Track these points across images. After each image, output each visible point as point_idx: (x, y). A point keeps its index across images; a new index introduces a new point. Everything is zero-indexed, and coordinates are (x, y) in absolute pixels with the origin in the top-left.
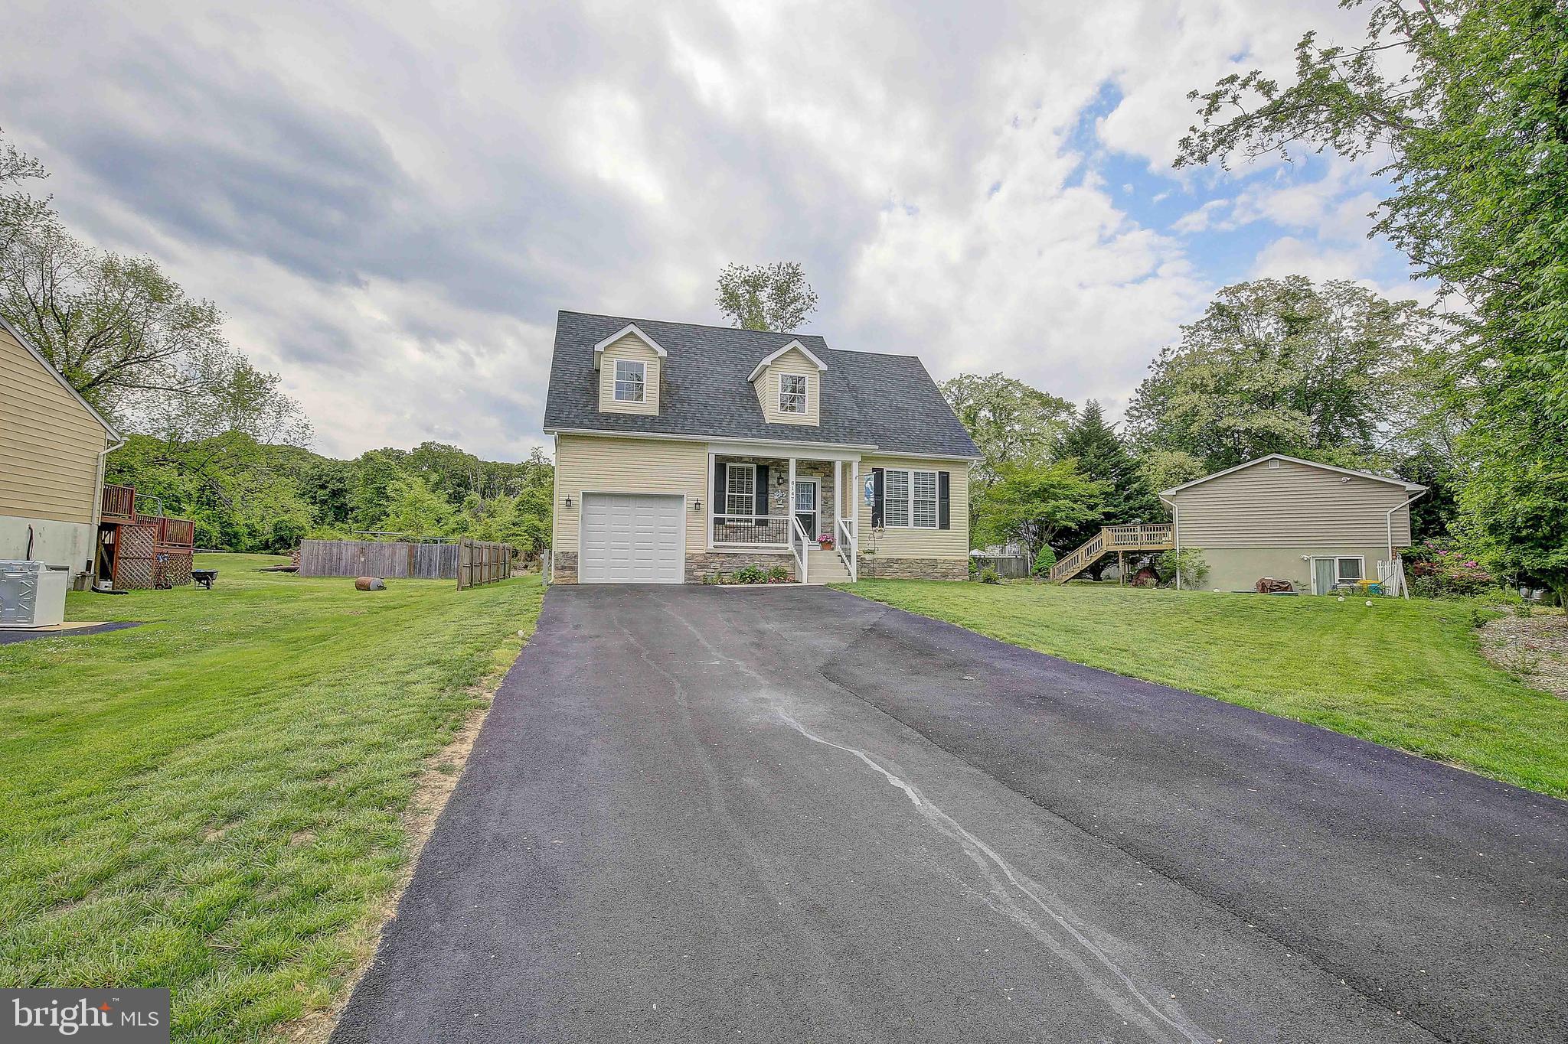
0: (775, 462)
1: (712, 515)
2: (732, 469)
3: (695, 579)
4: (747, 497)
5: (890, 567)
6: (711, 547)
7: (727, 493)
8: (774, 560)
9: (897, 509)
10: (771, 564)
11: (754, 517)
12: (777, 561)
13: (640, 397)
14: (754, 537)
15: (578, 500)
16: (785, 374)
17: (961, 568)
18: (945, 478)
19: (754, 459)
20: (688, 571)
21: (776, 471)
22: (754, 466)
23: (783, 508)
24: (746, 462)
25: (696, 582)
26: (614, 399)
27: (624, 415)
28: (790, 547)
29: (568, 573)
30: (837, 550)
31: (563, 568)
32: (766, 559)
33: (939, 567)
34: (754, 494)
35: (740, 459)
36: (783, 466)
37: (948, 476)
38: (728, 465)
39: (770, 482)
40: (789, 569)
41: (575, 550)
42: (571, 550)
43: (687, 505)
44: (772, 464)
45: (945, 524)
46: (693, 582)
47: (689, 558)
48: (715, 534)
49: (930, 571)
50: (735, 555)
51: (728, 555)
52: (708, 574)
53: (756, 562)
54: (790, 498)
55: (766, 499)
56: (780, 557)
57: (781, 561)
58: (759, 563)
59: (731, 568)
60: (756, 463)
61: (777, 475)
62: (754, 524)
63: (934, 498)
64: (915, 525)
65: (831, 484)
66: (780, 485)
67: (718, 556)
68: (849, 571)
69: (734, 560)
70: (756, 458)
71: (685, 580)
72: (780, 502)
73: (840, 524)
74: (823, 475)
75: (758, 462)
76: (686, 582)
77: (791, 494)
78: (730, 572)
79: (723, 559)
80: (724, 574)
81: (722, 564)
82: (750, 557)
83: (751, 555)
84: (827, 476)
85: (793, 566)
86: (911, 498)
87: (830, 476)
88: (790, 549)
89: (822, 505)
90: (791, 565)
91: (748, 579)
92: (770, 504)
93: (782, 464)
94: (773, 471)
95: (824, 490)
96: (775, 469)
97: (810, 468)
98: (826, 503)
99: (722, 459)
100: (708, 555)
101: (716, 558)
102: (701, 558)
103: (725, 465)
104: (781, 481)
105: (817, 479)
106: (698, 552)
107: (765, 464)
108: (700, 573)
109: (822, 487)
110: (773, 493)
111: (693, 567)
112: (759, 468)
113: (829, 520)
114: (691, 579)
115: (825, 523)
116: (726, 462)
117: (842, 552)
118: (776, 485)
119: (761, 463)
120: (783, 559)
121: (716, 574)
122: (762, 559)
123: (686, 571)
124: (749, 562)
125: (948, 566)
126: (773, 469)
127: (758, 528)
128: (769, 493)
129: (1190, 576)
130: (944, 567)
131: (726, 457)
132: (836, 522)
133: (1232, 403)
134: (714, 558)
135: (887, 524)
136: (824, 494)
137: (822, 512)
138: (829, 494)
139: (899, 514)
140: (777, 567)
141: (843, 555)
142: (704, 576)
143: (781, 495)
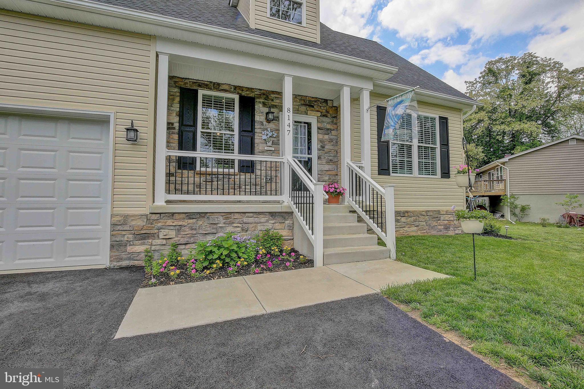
0: (263, 94)
1: (164, 152)
2: (206, 97)
3: (129, 259)
4: (227, 137)
6: (159, 202)
7: (200, 129)
8: (263, 220)
9: (402, 155)
11: (236, 156)
12: (267, 221)
14: (236, 188)
18: (444, 121)
19: (236, 87)
20: (117, 246)
21: (264, 104)
22: (236, 97)
24: (225, 91)
25: (131, 263)
28: (284, 200)
30: (346, 203)
32: (251, 220)
33: (442, 218)
34: (236, 132)
35: (217, 86)
36: (273, 100)
37: (447, 123)
38: (201, 93)
39: (257, 118)
40: (285, 233)
44: (260, 96)
45: (446, 174)
46: (125, 263)
47: (119, 224)
48: (168, 183)
49: (435, 223)
50: (202, 215)
51: (190, 215)
52: (153, 248)
53: (235, 225)
54: (286, 131)
55: (252, 138)
56: (272, 216)
57: (273, 222)
58: (240, 225)
59: (196, 235)
60: (238, 93)
61: (266, 110)
62: (237, 170)
63: (435, 144)
64: (419, 174)
65: (329, 126)
66: (269, 122)
67: (173, 219)
68: (379, 239)
69: (200, 223)
70: (238, 86)
71: (111, 261)
72: (270, 144)
73: (354, 168)
74: (319, 114)
75: (240, 92)
76: (112, 265)
77: (286, 125)
78: (193, 243)
79: (180, 223)
80: (183, 247)
81: (179, 230)
82: (227, 218)
83: (228, 215)
84: (324, 116)
85: (291, 228)
86: (415, 143)
87: (327, 116)
88: (285, 204)
89: (319, 150)
90: (289, 226)
91: (218, 261)
92: (258, 145)
93: (277, 96)
94: (261, 105)
95: (320, 131)
96: (263, 102)
97: (304, 104)
98: (323, 147)
99: (195, 81)
100: (154, 217)
101: (169, 222)
102: (140, 223)
103: (196, 92)
104: (271, 116)
105: (313, 119)
106: (137, 213)
107: (249, 95)
108: (140, 248)
109: (319, 128)
110: (261, 131)
111: (126, 239)
112: (242, 99)
113: (327, 167)
114: (121, 259)
115: (322, 171)
116: (200, 85)
117: (356, 207)
118: (265, 123)
119: (244, 94)
120: (276, 218)
121: (167, 247)
122: (245, 220)
123: (112, 246)
124: (224, 225)
125: (449, 218)
126: (260, 102)
127: (241, 173)
128: (256, 130)
129: (517, 211)
130: (447, 219)
131: (198, 81)
132: (345, 166)
133: (501, 118)
134: (166, 222)
135: (392, 172)
136: (321, 136)
137: (319, 158)
138: (326, 137)
139: (404, 161)
140: (268, 231)
141: (360, 210)
142: (146, 251)
143: (270, 134)
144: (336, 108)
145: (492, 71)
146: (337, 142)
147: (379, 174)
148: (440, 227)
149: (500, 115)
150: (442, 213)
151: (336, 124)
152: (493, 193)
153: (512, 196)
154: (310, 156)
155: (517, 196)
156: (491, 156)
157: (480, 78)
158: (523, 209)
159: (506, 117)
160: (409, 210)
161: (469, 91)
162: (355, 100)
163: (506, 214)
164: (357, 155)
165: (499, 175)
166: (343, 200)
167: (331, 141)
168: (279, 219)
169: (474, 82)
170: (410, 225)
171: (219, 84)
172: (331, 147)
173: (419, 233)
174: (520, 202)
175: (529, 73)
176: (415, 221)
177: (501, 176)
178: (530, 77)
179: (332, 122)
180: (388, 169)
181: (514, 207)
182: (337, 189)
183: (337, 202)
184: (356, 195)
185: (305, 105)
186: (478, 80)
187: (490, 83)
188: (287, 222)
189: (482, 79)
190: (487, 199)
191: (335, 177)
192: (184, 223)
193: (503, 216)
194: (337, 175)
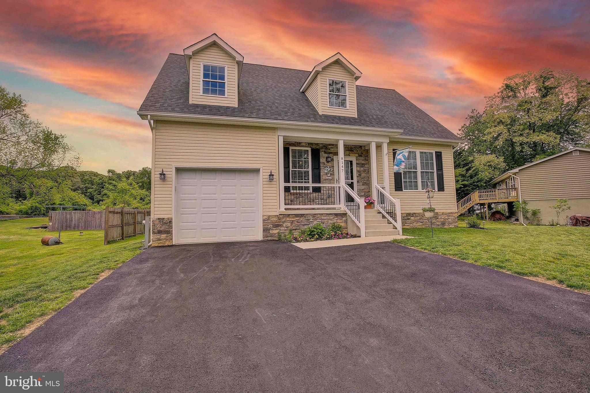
0: (324, 146)
1: (283, 184)
2: (294, 151)
3: (271, 236)
4: (305, 172)
5: (409, 219)
6: (282, 209)
7: (291, 169)
8: (332, 218)
9: (410, 178)
10: (330, 222)
11: (311, 185)
12: (334, 218)
13: (222, 93)
14: (312, 201)
15: (171, 174)
16: (331, 78)
17: (453, 217)
18: (439, 155)
20: (266, 230)
21: (325, 152)
22: (309, 149)
23: (331, 180)
24: (304, 146)
25: (272, 238)
26: (201, 94)
27: (210, 106)
28: (342, 207)
29: (163, 236)
30: (376, 208)
31: (160, 232)
32: (325, 218)
33: (439, 217)
34: (310, 169)
36: (329, 149)
37: (441, 155)
38: (291, 148)
39: (321, 160)
40: (343, 225)
41: (169, 216)
42: (166, 217)
43: (263, 175)
44: (322, 148)
45: (441, 188)
46: (269, 238)
47: (266, 220)
48: (285, 200)
50: (302, 215)
51: (297, 215)
52: (281, 231)
53: (318, 220)
54: (341, 170)
55: (319, 172)
56: (336, 216)
57: (336, 219)
58: (320, 220)
59: (300, 225)
60: (310, 147)
61: (326, 155)
62: (311, 191)
63: (433, 170)
64: (422, 189)
65: (363, 162)
66: (328, 163)
67: (289, 217)
68: (394, 225)
69: (302, 219)
70: (310, 143)
71: (263, 237)
72: (329, 175)
73: (379, 189)
74: (357, 155)
75: (311, 146)
76: (264, 239)
77: (341, 167)
78: (299, 229)
79: (293, 219)
80: (294, 231)
81: (292, 223)
82: (314, 217)
83: (314, 215)
84: (360, 156)
85: (346, 222)
86: (419, 170)
87: (362, 156)
88: (342, 209)
89: (357, 177)
90: (344, 221)
91: (316, 235)
92: (322, 176)
93: (332, 147)
94: (323, 153)
95: (358, 166)
96: (324, 151)
97: (347, 150)
98: (360, 175)
99: (288, 142)
100: (281, 216)
101: (288, 219)
102: (275, 219)
103: (289, 148)
104: (329, 159)
105: (353, 158)
106: (273, 215)
107: (316, 148)
108: (275, 231)
109: (357, 164)
110: (324, 168)
111: (269, 227)
112: (313, 150)
113: (363, 187)
114: (268, 237)
115: (360, 190)
116: (290, 145)
117: (381, 210)
118: (326, 163)
119: (314, 147)
120: (338, 216)
121: (287, 231)
122: (323, 218)
123: (264, 230)
124: (312, 220)
125: (445, 217)
126: (322, 151)
127: (314, 193)
128: (321, 168)
129: (529, 215)
130: (443, 218)
131: (289, 142)
132: (375, 188)
133: (519, 130)
134: (286, 219)
135: (404, 189)
136: (358, 169)
137: (358, 182)
138: (362, 169)
139: (412, 181)
140: (334, 223)
141: (383, 212)
142: (278, 233)
143: (329, 170)
144: (367, 151)
145: (509, 86)
146: (368, 171)
147: (396, 190)
148: (438, 223)
149: (518, 127)
150: (439, 214)
151: (367, 160)
152: (510, 200)
153: (525, 202)
154: (352, 181)
155: (528, 202)
156: (513, 165)
157: (498, 93)
158: (535, 213)
159: (523, 130)
160: (416, 212)
161: (489, 105)
162: (379, 147)
163: (519, 218)
164: (380, 180)
165: (513, 183)
166: (374, 207)
167: (364, 171)
168: (340, 217)
169: (494, 97)
170: (417, 222)
171: (300, 143)
172: (365, 175)
173: (423, 227)
174: (531, 207)
175: (545, 88)
176: (420, 219)
177: (514, 184)
178: (546, 91)
179: (365, 159)
180: (401, 187)
181: (525, 212)
182: (370, 200)
183: (371, 208)
184: (381, 204)
185: (349, 150)
186: (497, 95)
187: (509, 97)
188: (344, 219)
189: (500, 94)
190: (506, 205)
191: (368, 193)
192: (294, 220)
193: (517, 220)
194: (369, 192)
